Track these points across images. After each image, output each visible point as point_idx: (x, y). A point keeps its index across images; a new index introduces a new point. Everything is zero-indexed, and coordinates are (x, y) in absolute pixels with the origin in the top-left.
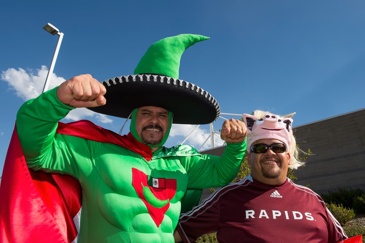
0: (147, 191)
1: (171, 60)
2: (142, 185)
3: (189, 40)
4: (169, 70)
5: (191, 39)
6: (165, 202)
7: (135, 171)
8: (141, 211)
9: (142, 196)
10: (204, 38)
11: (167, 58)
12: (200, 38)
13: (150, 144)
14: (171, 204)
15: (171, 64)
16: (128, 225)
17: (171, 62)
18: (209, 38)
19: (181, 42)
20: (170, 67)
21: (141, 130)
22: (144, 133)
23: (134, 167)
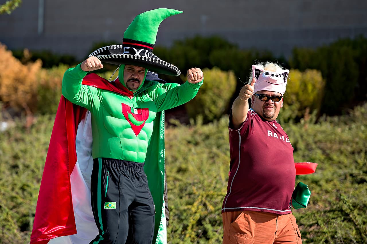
0: (130, 116)
1: (151, 31)
2: (128, 112)
3: (166, 15)
4: (149, 38)
5: (168, 15)
6: (142, 122)
7: (123, 105)
8: (127, 127)
9: (127, 119)
10: (178, 12)
11: (148, 30)
12: (175, 13)
13: (131, 90)
14: (146, 124)
15: (151, 34)
16: (120, 134)
17: (151, 33)
18: (183, 12)
19: (160, 18)
20: (150, 36)
21: (126, 81)
22: (128, 83)
23: (122, 103)
